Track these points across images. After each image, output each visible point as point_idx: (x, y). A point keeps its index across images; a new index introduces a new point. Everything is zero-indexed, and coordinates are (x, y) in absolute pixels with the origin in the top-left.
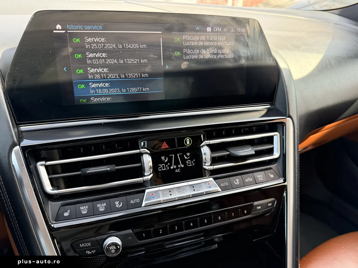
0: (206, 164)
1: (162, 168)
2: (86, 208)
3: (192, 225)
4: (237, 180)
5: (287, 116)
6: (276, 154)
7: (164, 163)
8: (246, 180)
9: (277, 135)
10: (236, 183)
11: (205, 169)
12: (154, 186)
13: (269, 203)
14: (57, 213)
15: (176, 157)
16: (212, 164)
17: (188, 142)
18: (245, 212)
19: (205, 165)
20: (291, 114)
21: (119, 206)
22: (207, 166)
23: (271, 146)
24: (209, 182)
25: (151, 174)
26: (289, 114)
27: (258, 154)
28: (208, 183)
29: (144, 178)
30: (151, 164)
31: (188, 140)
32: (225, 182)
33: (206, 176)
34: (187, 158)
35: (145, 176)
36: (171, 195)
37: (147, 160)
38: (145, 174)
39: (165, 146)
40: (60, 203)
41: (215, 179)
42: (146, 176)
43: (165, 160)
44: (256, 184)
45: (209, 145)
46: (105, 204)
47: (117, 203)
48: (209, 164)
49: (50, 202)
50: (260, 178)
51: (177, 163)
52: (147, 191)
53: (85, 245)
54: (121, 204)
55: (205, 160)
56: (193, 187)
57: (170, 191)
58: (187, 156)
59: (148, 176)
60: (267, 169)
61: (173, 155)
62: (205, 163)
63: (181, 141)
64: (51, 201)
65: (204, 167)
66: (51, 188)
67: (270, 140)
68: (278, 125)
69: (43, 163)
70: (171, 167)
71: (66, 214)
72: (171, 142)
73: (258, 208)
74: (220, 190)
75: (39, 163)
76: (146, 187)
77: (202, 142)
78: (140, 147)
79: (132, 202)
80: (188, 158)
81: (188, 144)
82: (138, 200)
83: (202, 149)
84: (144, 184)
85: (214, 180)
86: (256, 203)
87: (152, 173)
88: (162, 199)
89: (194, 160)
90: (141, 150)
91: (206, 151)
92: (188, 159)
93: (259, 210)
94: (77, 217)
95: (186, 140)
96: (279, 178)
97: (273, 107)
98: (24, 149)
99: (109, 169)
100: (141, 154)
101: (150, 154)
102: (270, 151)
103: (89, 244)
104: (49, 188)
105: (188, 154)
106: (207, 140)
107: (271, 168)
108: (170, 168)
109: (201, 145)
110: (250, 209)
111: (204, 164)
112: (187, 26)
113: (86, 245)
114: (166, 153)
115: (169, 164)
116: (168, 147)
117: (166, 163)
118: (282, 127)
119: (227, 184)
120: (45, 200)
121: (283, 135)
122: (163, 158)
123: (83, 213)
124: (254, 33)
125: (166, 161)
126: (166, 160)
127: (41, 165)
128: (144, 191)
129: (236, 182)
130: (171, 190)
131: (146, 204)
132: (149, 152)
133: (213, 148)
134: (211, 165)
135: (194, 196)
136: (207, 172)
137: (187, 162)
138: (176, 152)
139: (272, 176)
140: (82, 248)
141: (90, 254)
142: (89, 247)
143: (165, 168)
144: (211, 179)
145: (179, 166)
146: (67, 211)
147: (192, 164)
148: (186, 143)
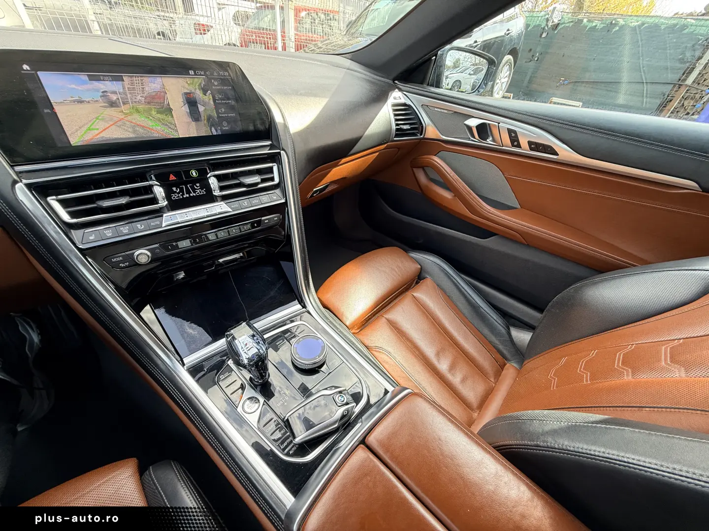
1: (175, 197)
2: (110, 231)
4: (246, 203)
5: (281, 149)
6: (277, 180)
7: (176, 193)
8: (253, 202)
9: (275, 165)
11: (216, 196)
12: (171, 212)
13: (275, 217)
14: (82, 238)
15: (187, 187)
17: (194, 174)
18: (256, 225)
20: (284, 148)
21: (141, 228)
22: (217, 193)
23: (273, 175)
26: (282, 147)
27: (263, 181)
28: (220, 206)
29: (159, 205)
30: (163, 194)
31: (193, 172)
32: (236, 205)
33: (217, 201)
35: (159, 203)
36: (187, 216)
37: (159, 191)
38: (160, 202)
39: (172, 178)
40: (82, 231)
41: (226, 203)
44: (262, 204)
45: (215, 176)
46: (127, 227)
47: (139, 226)
49: (72, 231)
50: (265, 199)
51: (188, 192)
52: (164, 215)
53: (117, 259)
54: (143, 227)
56: (207, 210)
57: (186, 214)
58: (197, 186)
59: (163, 203)
60: (271, 193)
61: (183, 186)
62: (214, 191)
63: (187, 173)
65: (214, 194)
66: (69, 218)
67: (270, 170)
68: (277, 158)
69: (54, 197)
71: (91, 238)
72: (177, 174)
73: (267, 221)
74: (231, 210)
75: (49, 198)
76: (163, 212)
77: (208, 174)
78: (149, 179)
79: (152, 224)
82: (158, 223)
83: (209, 180)
84: (160, 210)
86: (263, 218)
87: (166, 201)
88: (179, 220)
89: (204, 189)
90: (151, 182)
91: (213, 182)
93: (267, 223)
94: (103, 239)
96: (281, 199)
97: (273, 142)
98: (29, 186)
99: (123, 202)
100: (152, 186)
101: (160, 186)
102: (272, 179)
103: (121, 258)
104: (66, 218)
105: (198, 185)
106: (213, 172)
108: (183, 197)
109: (208, 176)
110: (259, 223)
112: (167, 69)
114: (176, 184)
115: (181, 193)
116: (176, 179)
117: (178, 193)
119: (238, 206)
120: (67, 229)
121: (280, 165)
122: (174, 189)
123: (107, 235)
124: (237, 76)
126: (177, 190)
127: (52, 200)
128: (162, 216)
129: (244, 204)
131: (165, 225)
132: (159, 184)
133: (219, 178)
134: (220, 192)
135: (208, 216)
136: (218, 198)
137: (198, 191)
138: (186, 184)
139: (275, 198)
140: (114, 262)
141: (124, 266)
142: (121, 260)
143: (178, 197)
144: (222, 203)
145: (191, 195)
146: (91, 236)
147: (203, 193)
148: (192, 174)
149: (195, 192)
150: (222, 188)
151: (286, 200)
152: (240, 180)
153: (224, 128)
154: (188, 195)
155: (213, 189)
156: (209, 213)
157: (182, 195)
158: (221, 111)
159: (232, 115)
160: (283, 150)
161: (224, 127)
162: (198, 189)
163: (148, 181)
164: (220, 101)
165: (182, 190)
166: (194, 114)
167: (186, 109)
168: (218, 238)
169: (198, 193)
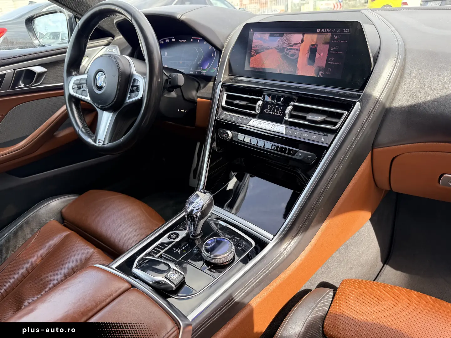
0: (286, 117)
1: (265, 111)
4: (298, 133)
8: (304, 135)
11: (285, 120)
15: (275, 107)
32: (290, 131)
35: (255, 111)
39: (270, 98)
45: (293, 106)
46: (236, 118)
47: (240, 119)
50: (313, 137)
51: (273, 111)
52: (253, 119)
58: (280, 109)
59: (257, 112)
62: (286, 115)
84: (253, 115)
89: (282, 113)
90: (260, 98)
104: (223, 104)
106: (294, 102)
109: (290, 104)
117: (268, 110)
122: (269, 106)
126: (269, 108)
130: (262, 123)
132: (262, 100)
133: (294, 108)
134: (289, 118)
136: (285, 122)
137: (279, 112)
143: (267, 112)
144: (284, 126)
145: (274, 113)
147: (280, 114)
149: (277, 112)
152: (308, 114)
154: (272, 113)
157: (269, 112)
162: (279, 111)
165: (271, 109)
168: (264, 147)
169: (278, 114)
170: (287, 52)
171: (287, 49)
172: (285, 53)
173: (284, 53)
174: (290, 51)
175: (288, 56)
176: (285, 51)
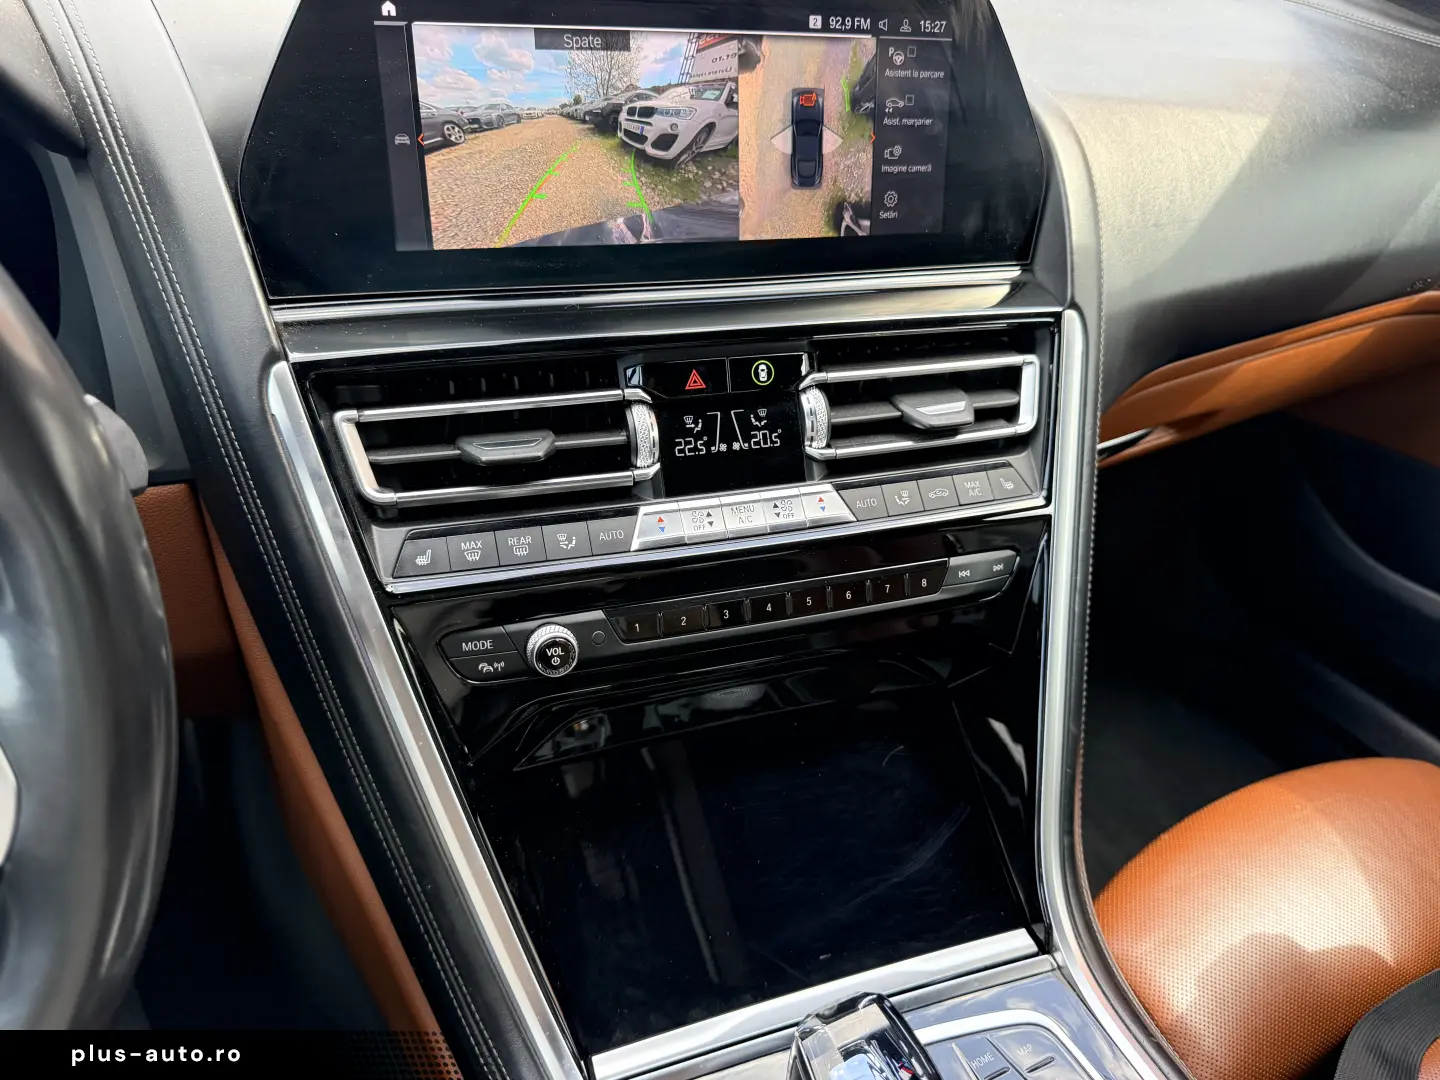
0: (814, 444)
1: (684, 448)
2: (477, 545)
3: (769, 608)
4: (905, 494)
5: (1066, 305)
6: (1026, 422)
7: (692, 435)
8: (933, 495)
9: (1031, 363)
10: (900, 500)
11: (811, 458)
12: (663, 500)
13: (998, 561)
14: (396, 554)
15: (726, 420)
16: (832, 443)
17: (763, 376)
18: (924, 583)
19: (810, 446)
20: (1078, 300)
21: (567, 545)
22: (817, 448)
23: (1013, 399)
24: (821, 496)
25: (654, 463)
26: (1073, 298)
28: (818, 496)
29: (637, 472)
30: (655, 433)
31: (763, 367)
32: (869, 498)
33: (812, 479)
34: (757, 423)
35: (636, 468)
36: (711, 523)
37: (644, 422)
38: (639, 463)
39: (695, 382)
40: (402, 531)
41: (839, 488)
42: (639, 468)
43: (693, 426)
44: (960, 505)
45: (823, 387)
46: (529, 540)
47: (562, 537)
48: (824, 445)
49: (375, 528)
50: (973, 488)
51: (729, 438)
52: (643, 510)
53: (476, 646)
54: (574, 542)
55: (813, 431)
56: (776, 506)
57: (709, 515)
58: (759, 419)
59: (647, 465)
60: (995, 467)
61: (719, 413)
62: (812, 439)
63: (743, 369)
64: (376, 525)
65: (808, 450)
66: (376, 486)
67: (1010, 379)
68: (1040, 334)
69: (353, 413)
70: (713, 448)
71: (422, 561)
72: (712, 373)
73: (962, 574)
74: (852, 518)
75: (339, 416)
76: (640, 499)
77: (804, 377)
78: (622, 382)
79: (602, 536)
80: (763, 423)
81: (762, 379)
82: (620, 535)
83: (804, 398)
84: (635, 491)
85: (837, 491)
86: (954, 561)
87: (658, 461)
88: (688, 533)
89: (780, 431)
90: (627, 391)
91: (813, 402)
92: (763, 428)
93: (966, 580)
94: (454, 569)
95: (757, 367)
96: (1030, 492)
97: (1028, 277)
98: (301, 371)
100: (626, 404)
101: (651, 407)
102: (1010, 413)
103: (488, 644)
105: (762, 412)
106: (820, 371)
107: (1007, 465)
108: (709, 450)
109: (802, 386)
110: (938, 575)
111: (807, 443)
113: (479, 645)
114: (698, 406)
115: (705, 438)
116: (704, 386)
117: (698, 437)
118: (1048, 337)
119: (874, 502)
120: (364, 517)
121: (1052, 362)
122: (689, 420)
123: (470, 559)
124: (974, 35)
125: (696, 429)
126: (697, 426)
127: (349, 420)
128: (633, 512)
129: (900, 498)
130: (713, 510)
131: (641, 544)
132: (648, 398)
133: (837, 395)
134: (828, 446)
135: (776, 531)
136: (816, 468)
137: (760, 435)
138: (725, 405)
139: (1009, 486)
140: (468, 653)
141: (490, 672)
142: (487, 651)
143: (695, 449)
144: (827, 487)
145: (736, 446)
146: (423, 553)
147: (772, 442)
148: (757, 375)
149: (747, 439)
150: (838, 433)
151: (1048, 499)
152: (903, 407)
153: (884, 216)
154: (723, 447)
155: (809, 433)
156: (782, 521)
157: (708, 444)
158: (891, 153)
159: (923, 168)
160: (1074, 306)
161: (888, 210)
162: (759, 429)
163: (616, 386)
164: (896, 121)
165: (709, 430)
166: (806, 165)
167: (784, 143)
169: (756, 443)
170: (634, 128)
171: (631, 112)
172: (627, 133)
173: (620, 134)
174: (649, 124)
175: (644, 151)
176: (625, 125)
